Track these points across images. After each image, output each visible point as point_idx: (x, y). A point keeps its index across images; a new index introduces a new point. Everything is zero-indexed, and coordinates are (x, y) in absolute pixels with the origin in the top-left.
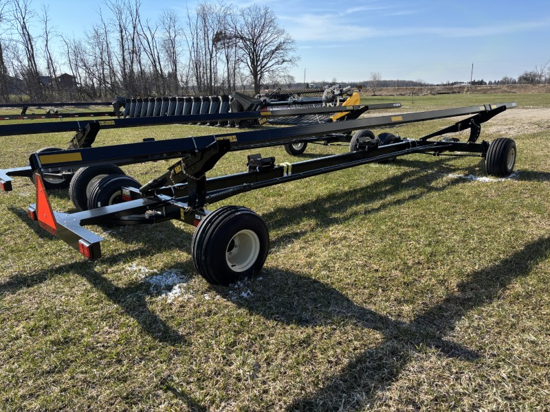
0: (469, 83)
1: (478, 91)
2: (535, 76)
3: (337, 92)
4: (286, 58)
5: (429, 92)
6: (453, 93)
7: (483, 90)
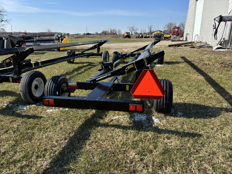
0: (83, 34)
1: (90, 37)
2: (106, 32)
3: (60, 36)
4: (3, 19)
5: (73, 37)
6: (81, 38)
7: (91, 37)
